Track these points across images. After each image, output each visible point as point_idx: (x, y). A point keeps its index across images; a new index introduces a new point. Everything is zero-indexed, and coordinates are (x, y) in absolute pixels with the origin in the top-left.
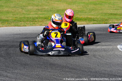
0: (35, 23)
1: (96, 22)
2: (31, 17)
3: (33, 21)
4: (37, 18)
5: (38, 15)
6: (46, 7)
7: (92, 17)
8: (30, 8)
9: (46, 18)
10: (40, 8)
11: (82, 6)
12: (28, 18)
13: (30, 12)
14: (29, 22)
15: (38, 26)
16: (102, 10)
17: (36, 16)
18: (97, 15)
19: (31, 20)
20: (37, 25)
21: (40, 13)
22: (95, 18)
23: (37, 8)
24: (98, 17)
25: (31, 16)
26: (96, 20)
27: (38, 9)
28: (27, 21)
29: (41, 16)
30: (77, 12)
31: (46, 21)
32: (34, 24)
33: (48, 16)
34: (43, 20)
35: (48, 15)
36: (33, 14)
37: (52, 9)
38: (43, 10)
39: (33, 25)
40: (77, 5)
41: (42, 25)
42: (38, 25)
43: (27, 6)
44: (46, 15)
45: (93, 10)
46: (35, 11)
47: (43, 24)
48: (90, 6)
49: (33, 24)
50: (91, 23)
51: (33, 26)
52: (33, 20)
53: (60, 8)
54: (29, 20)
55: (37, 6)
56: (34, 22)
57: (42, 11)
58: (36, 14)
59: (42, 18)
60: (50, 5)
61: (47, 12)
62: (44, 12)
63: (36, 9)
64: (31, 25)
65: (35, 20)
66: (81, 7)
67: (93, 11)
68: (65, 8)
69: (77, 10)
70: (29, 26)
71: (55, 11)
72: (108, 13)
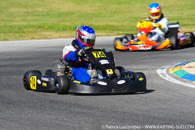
0: (24, 35)
1: (122, 33)
2: (15, 26)
3: (19, 33)
4: (26, 27)
5: (27, 22)
6: (41, 9)
7: (116, 24)
8: (13, 10)
9: (40, 27)
10: (30, 10)
11: (99, 6)
12: (11, 26)
13: (15, 17)
14: (12, 34)
15: (27, 39)
16: (130, 12)
17: (25, 23)
18: (123, 21)
19: (16, 30)
20: (25, 38)
21: (30, 18)
22: (119, 26)
23: (25, 10)
24: (125, 25)
25: (15, 24)
26: (122, 29)
27: (28, 13)
28: (9, 32)
29: (32, 23)
30: (91, 16)
31: (41, 31)
32: (22, 36)
33: (44, 24)
34: (36, 30)
35: (44, 22)
36: (19, 21)
37: (50, 11)
38: (36, 14)
39: (21, 38)
40: (90, 4)
41: (34, 38)
42: (27, 37)
43: (9, 8)
44: (40, 22)
45: (116, 12)
46: (22, 16)
47: (36, 37)
48: (111, 6)
49: (20, 36)
50: (114, 34)
51: (19, 40)
52: (20, 30)
53: (62, 11)
54: (13, 31)
55: (25, 7)
56: (21, 34)
57: (33, 16)
58: (24, 20)
59: (33, 26)
60: (46, 5)
61: (42, 17)
62: (36, 18)
63: (24, 13)
64: (16, 39)
65: (22, 31)
66: (97, 8)
67: (116, 15)
68: (71, 10)
69: (91, 14)
70: (13, 40)
71: (55, 14)
72: (141, 17)
